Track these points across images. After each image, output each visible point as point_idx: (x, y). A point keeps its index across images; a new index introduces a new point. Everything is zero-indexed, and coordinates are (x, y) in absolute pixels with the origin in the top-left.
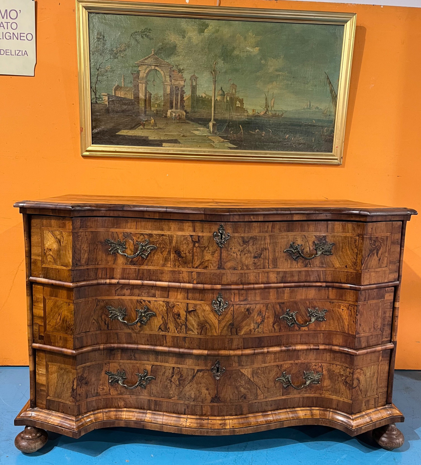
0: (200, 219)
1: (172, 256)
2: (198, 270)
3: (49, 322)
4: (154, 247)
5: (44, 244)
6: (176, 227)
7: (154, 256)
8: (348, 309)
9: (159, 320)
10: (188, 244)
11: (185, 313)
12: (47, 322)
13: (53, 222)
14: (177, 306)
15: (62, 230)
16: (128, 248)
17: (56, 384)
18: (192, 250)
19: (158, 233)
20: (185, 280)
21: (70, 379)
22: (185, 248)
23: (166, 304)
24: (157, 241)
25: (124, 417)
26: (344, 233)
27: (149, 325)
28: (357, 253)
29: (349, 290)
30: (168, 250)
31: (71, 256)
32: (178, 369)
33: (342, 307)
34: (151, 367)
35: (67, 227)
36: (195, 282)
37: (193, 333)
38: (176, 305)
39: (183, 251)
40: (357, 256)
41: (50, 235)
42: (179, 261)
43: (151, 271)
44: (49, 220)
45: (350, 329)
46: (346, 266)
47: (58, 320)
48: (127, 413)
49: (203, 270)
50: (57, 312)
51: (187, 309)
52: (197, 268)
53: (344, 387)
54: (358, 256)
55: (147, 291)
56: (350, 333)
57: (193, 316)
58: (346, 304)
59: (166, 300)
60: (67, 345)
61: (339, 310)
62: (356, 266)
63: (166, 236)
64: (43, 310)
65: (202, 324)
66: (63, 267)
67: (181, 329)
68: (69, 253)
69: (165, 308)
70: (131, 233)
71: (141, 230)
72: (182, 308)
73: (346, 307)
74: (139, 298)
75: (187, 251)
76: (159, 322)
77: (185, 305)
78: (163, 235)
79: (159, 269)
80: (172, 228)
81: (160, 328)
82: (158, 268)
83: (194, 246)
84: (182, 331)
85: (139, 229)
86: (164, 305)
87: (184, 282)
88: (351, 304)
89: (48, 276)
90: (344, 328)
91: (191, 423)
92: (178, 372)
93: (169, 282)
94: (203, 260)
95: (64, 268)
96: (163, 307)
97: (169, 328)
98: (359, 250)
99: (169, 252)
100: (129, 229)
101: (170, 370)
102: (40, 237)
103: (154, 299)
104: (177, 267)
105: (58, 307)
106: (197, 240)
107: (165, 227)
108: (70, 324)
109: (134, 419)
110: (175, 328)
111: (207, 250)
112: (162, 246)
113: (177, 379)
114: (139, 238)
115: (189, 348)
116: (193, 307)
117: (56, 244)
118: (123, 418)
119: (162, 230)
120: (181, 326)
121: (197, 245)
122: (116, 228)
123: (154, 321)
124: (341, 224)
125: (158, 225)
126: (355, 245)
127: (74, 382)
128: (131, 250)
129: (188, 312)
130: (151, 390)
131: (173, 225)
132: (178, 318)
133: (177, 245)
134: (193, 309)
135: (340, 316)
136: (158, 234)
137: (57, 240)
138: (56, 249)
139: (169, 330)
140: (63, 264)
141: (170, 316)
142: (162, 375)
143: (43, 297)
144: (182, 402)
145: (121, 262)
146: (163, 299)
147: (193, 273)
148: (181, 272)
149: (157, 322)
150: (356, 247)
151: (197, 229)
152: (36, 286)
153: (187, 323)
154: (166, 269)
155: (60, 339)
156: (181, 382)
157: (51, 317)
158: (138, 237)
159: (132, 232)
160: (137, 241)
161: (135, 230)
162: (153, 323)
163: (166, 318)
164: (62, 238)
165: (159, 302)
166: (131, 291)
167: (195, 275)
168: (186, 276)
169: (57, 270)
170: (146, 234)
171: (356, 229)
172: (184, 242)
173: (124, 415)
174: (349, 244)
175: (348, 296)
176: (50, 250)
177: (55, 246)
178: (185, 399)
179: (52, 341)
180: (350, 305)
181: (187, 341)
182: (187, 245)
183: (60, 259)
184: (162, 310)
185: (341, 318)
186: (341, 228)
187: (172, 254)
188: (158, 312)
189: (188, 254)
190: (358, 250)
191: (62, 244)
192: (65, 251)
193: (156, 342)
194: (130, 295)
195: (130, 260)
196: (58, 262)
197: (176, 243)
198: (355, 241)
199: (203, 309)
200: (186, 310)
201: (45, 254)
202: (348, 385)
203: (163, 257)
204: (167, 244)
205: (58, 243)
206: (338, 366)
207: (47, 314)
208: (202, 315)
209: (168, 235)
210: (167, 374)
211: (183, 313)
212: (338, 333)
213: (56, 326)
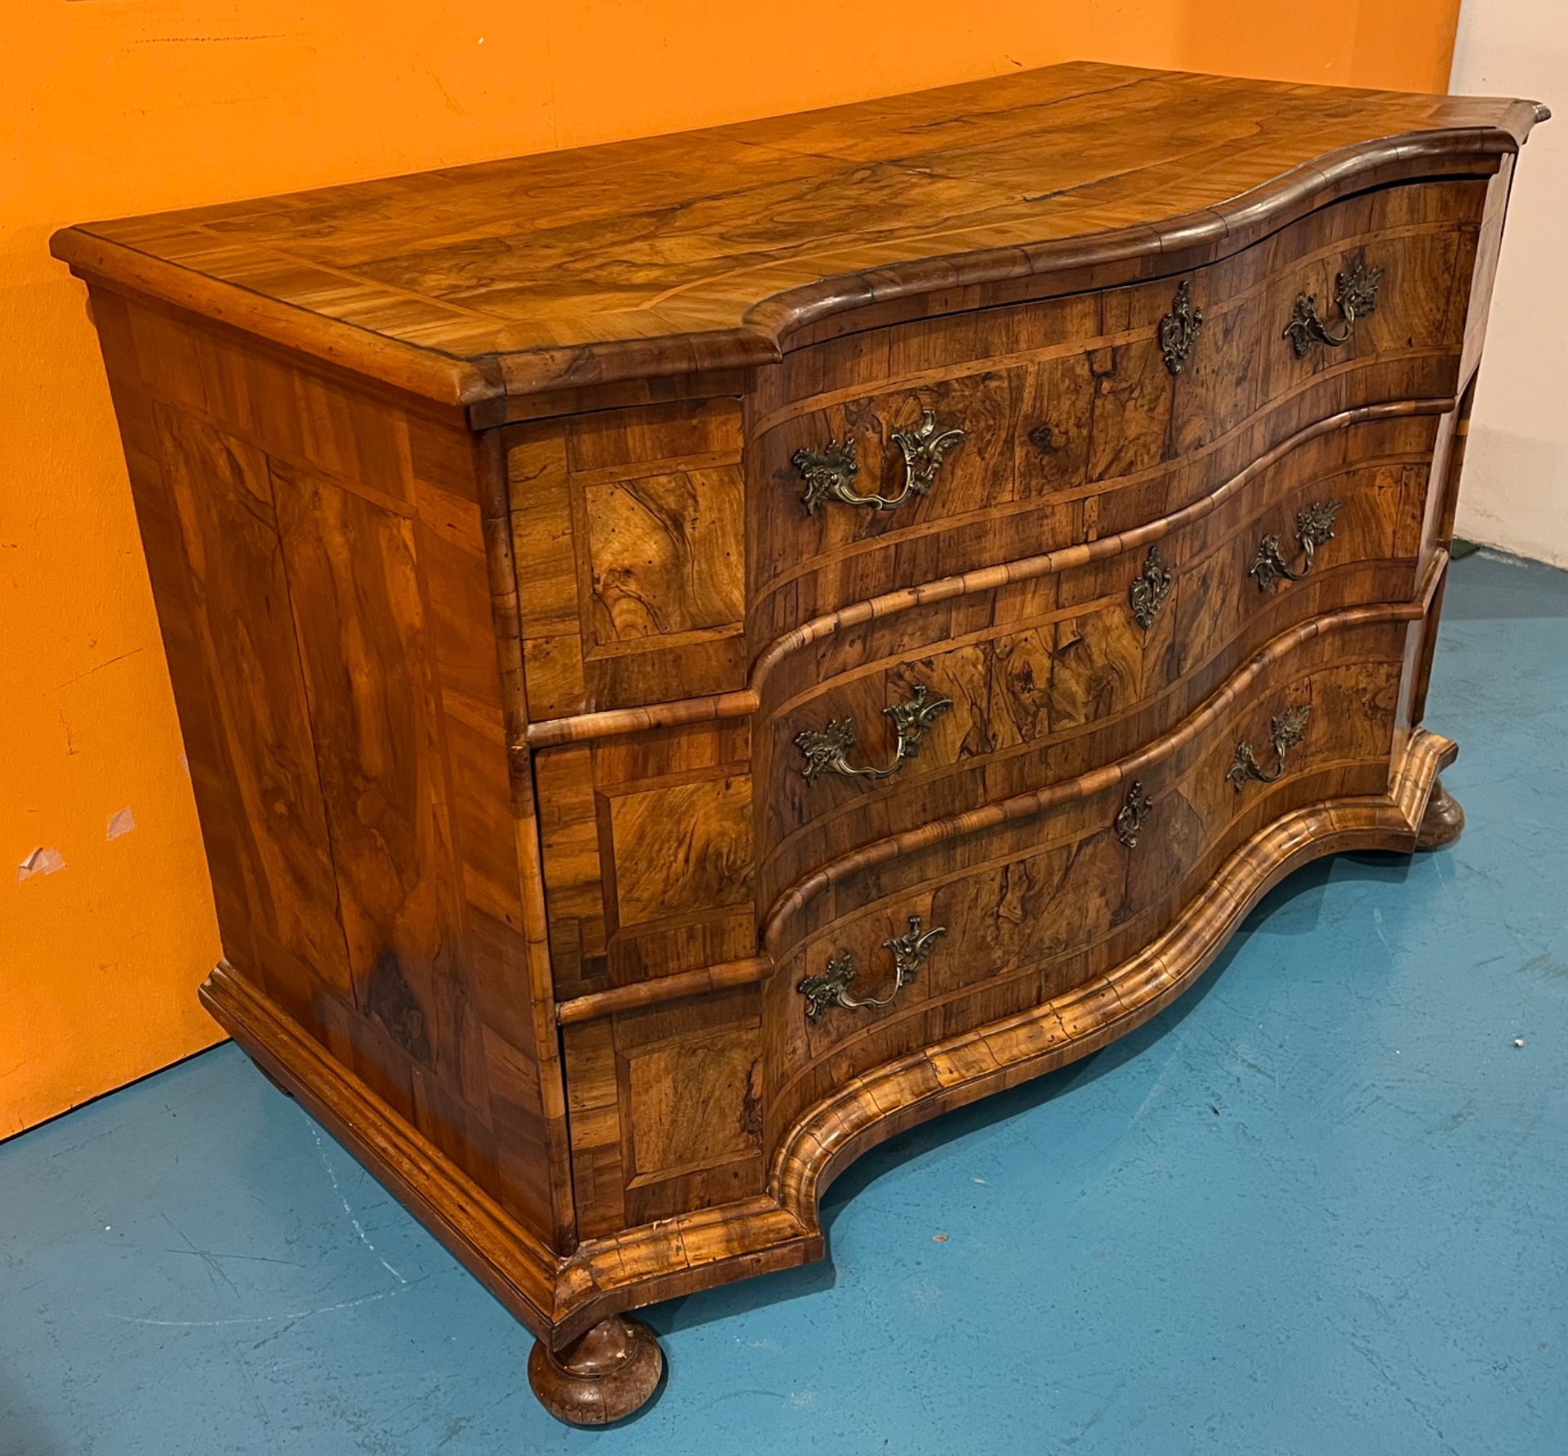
0: (1128, 277)
1: (1019, 453)
2: (1106, 485)
3: (630, 891)
4: (957, 435)
5: (590, 556)
6: (1034, 329)
7: (952, 473)
8: (1398, 482)
9: (962, 717)
10: (1078, 393)
11: (1047, 662)
12: (621, 893)
13: (638, 437)
14: (1024, 643)
15: (686, 464)
16: (863, 471)
17: (666, 1121)
18: (1088, 415)
19: (967, 373)
20: (1060, 538)
21: (733, 1073)
22: (1063, 413)
23: (984, 652)
24: (966, 407)
25: (874, 1109)
26: (1411, 227)
27: (928, 752)
28: (1449, 289)
29: (1405, 420)
30: (1003, 435)
31: (740, 574)
32: (1022, 867)
33: (1378, 482)
34: (930, 898)
35: (716, 446)
36: (1092, 536)
37: (1072, 724)
38: (1020, 641)
39: (1057, 426)
40: (1448, 299)
41: (622, 500)
42: (1043, 469)
43: (941, 538)
44: (613, 433)
45: (1398, 542)
46: (1410, 341)
47: (678, 865)
48: (876, 1093)
49: (1120, 479)
50: (671, 832)
51: (1056, 642)
52: (1100, 478)
53: (1367, 724)
54: (1452, 299)
55: (921, 622)
56: (1400, 555)
57: (1074, 665)
58: (1393, 468)
59: (983, 635)
60: (725, 947)
61: (1367, 490)
62: (1444, 333)
63: (1001, 378)
64: (599, 850)
65: (1098, 680)
66: (700, 633)
67: (1034, 726)
68: (728, 566)
69: (980, 667)
70: (871, 399)
71: (908, 376)
72: (1039, 646)
73: (1392, 476)
74: (892, 662)
75: (1072, 422)
76: (958, 727)
77: (1046, 632)
78: (988, 376)
79: (971, 520)
80: (1023, 337)
81: (964, 748)
82: (967, 519)
83: (1097, 392)
84: (1038, 728)
85: (898, 374)
86: (977, 659)
87: (1059, 548)
88: (1409, 464)
89: (623, 696)
90: (1380, 544)
91: (1076, 1019)
92: (1020, 878)
93: (1007, 562)
94: (1121, 444)
95: (707, 636)
96: (975, 666)
97: (994, 736)
98: (1458, 274)
99: (1009, 442)
100: (865, 381)
101: (993, 880)
102: (567, 524)
103: (944, 646)
104: (1034, 493)
105: (671, 811)
106: (1109, 366)
107: (999, 339)
108: (734, 862)
109: (909, 1099)
110: (1015, 729)
111: (1136, 399)
112: (982, 424)
113: (1015, 902)
114: (898, 413)
115: (1059, 781)
116: (1073, 633)
117: (659, 536)
118: (876, 1115)
119: (986, 354)
120: (1035, 715)
121: (1106, 386)
122: (822, 392)
123: (945, 730)
124: (1405, 195)
125: (971, 334)
126: (1445, 263)
127: (754, 1072)
128: (870, 473)
129: (1058, 654)
130: (932, 977)
131: (1026, 327)
132: (1023, 689)
133: (1038, 405)
134: (1073, 639)
135: (1372, 509)
136: (968, 377)
137: (664, 517)
138: (656, 561)
139: (993, 743)
140: (700, 620)
141: (998, 690)
142: (969, 908)
143: (592, 798)
144: (1031, 969)
145: (839, 537)
146: (972, 638)
147: (1087, 503)
148: (1049, 511)
149: (955, 730)
150: (1448, 269)
151: (1110, 322)
152: (554, 758)
153: (1055, 695)
154: (995, 513)
155: (691, 936)
156: (1029, 906)
157: (643, 865)
158: (894, 407)
159: (876, 393)
160: (893, 429)
161: (884, 382)
162: (942, 739)
163: (984, 705)
164: (690, 502)
165: (959, 654)
166: (864, 646)
167: (1092, 508)
168: (1064, 523)
169: (671, 657)
170: (927, 389)
171: (1452, 204)
172: (1062, 388)
173: (868, 1104)
174: (1423, 262)
175: (1402, 438)
176: (628, 572)
177: (653, 549)
178: (1042, 954)
179: (648, 961)
180: (1404, 468)
181: (1052, 761)
182: (1073, 398)
183: (682, 599)
184: (971, 680)
185: (1374, 514)
186: (1405, 206)
187: (1017, 449)
188: (957, 691)
189: (1073, 432)
190: (1453, 278)
191: (688, 530)
192: (710, 560)
193: (953, 802)
194: (863, 660)
195: (869, 518)
196: (675, 619)
197: (1035, 398)
198: (1447, 247)
199: (1105, 627)
200: (1050, 650)
201: (599, 598)
202: (1379, 716)
203: (986, 470)
204: (1000, 411)
205: (666, 528)
206: (1353, 667)
207: (617, 862)
208: (1101, 650)
209: (1005, 374)
210: (984, 899)
211: (1040, 663)
212: (1361, 566)
213: (667, 897)
